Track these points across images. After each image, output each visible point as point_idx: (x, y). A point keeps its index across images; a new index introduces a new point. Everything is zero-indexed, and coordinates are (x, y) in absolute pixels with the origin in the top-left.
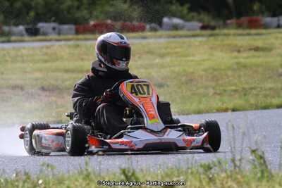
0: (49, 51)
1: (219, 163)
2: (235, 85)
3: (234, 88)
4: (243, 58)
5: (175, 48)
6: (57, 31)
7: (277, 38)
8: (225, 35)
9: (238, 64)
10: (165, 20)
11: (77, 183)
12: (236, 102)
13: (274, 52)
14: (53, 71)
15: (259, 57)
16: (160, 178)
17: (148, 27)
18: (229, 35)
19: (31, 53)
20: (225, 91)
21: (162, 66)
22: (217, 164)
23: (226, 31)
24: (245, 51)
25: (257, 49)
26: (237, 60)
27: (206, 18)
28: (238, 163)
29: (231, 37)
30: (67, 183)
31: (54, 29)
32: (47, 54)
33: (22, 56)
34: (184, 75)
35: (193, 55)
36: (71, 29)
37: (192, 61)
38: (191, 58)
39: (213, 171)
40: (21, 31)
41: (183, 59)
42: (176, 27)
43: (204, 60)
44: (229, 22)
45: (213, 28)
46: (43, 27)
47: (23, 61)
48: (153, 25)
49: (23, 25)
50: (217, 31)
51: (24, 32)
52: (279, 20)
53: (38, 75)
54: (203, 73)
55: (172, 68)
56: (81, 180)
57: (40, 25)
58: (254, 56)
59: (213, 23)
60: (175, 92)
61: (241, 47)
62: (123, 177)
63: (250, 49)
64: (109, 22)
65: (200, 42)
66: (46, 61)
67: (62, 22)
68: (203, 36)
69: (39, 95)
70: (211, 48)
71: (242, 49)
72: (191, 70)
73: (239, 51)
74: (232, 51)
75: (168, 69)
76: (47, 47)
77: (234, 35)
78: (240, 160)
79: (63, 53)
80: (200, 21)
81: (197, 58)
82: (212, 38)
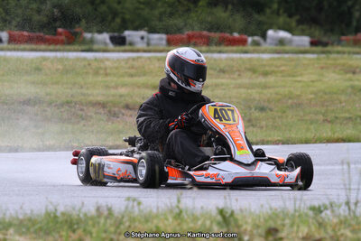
0: (136, 64)
1: (331, 206)
2: (348, 111)
3: (347, 115)
4: (358, 80)
5: (281, 66)
6: (145, 40)
8: (338, 52)
9: (353, 87)
10: (270, 33)
11: (166, 222)
12: (349, 131)
14: (139, 87)
16: (262, 220)
17: (250, 39)
18: (344, 53)
19: (116, 65)
20: (337, 118)
21: (265, 87)
22: (329, 206)
23: (340, 48)
26: (351, 83)
27: (318, 33)
28: (353, 207)
29: (346, 56)
30: (155, 221)
31: (142, 38)
32: (133, 67)
33: (106, 69)
34: (290, 98)
35: (301, 75)
36: (161, 39)
37: (299, 82)
38: (299, 79)
39: (323, 215)
40: (105, 39)
41: (290, 79)
42: (281, 42)
43: (313, 81)
44: (343, 38)
45: (325, 45)
46: (129, 36)
47: (107, 75)
48: (256, 38)
49: (108, 32)
50: (329, 48)
51: (108, 41)
53: (123, 91)
54: (312, 96)
55: (277, 90)
56: (171, 220)
57: (127, 33)
59: (325, 39)
60: (279, 117)
61: (357, 67)
62: (219, 218)
64: (205, 33)
65: (310, 60)
66: (132, 76)
67: (152, 31)
68: (313, 53)
69: (123, 115)
70: (322, 68)
71: (358, 70)
72: (298, 93)
73: (354, 73)
74: (346, 72)
75: (271, 91)
76: (134, 59)
77: (349, 53)
78: (356, 204)
79: (152, 67)
80: (310, 35)
81: (305, 78)
82: (323, 56)
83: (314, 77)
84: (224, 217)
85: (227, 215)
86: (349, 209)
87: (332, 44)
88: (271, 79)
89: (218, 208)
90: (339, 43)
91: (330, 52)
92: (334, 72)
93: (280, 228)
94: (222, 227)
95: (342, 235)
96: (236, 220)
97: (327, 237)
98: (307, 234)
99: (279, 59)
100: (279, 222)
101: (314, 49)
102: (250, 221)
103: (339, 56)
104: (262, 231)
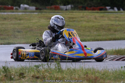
83: (37, 21)
84: (5, 69)
85: (6, 69)
86: (48, 66)
87: (43, 9)
88: (22, 22)
89: (3, 66)
90: (45, 9)
91: (42, 12)
92: (44, 19)
93: (24, 73)
94: (4, 73)
95: (46, 75)
96: (9, 70)
97: (41, 75)
98: (34, 75)
99: (25, 14)
100: (24, 71)
101: (37, 11)
102: (14, 70)
103: (45, 13)
104: (18, 74)
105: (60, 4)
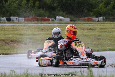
0: (14, 27)
4: (85, 32)
7: (97, 25)
8: (79, 23)
9: (83, 34)
10: (57, 17)
13: (96, 30)
14: (15, 35)
15: (91, 32)
17: (51, 19)
19: (8, 27)
22: (75, 72)
23: (79, 22)
24: (86, 30)
25: (90, 29)
27: (72, 17)
28: (82, 73)
31: (16, 19)
33: (5, 29)
36: (23, 19)
44: (80, 19)
47: (5, 31)
48: (53, 19)
49: (5, 17)
50: (76, 22)
51: (5, 20)
52: (98, 19)
53: (10, 36)
57: (11, 17)
58: (89, 32)
61: (85, 28)
63: (88, 29)
64: (37, 17)
66: (13, 31)
69: (10, 43)
73: (84, 30)
74: (81, 30)
77: (82, 23)
78: (83, 72)
79: (19, 28)
86: (81, 73)
87: (77, 21)
89: (39, 73)
91: (76, 23)
101: (71, 22)
105: (93, 16)
